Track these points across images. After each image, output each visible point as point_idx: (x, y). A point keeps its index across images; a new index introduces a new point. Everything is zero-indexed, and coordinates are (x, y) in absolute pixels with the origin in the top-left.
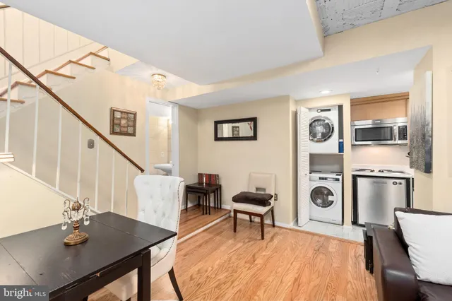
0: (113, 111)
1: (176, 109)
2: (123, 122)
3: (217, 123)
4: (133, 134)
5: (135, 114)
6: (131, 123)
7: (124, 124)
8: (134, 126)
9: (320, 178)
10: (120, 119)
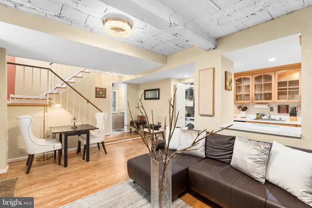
0: (96, 88)
1: (126, 85)
2: (101, 92)
3: (145, 91)
4: (105, 97)
5: (106, 89)
6: (104, 93)
7: (101, 93)
8: (105, 94)
9: (191, 119)
10: (99, 91)
